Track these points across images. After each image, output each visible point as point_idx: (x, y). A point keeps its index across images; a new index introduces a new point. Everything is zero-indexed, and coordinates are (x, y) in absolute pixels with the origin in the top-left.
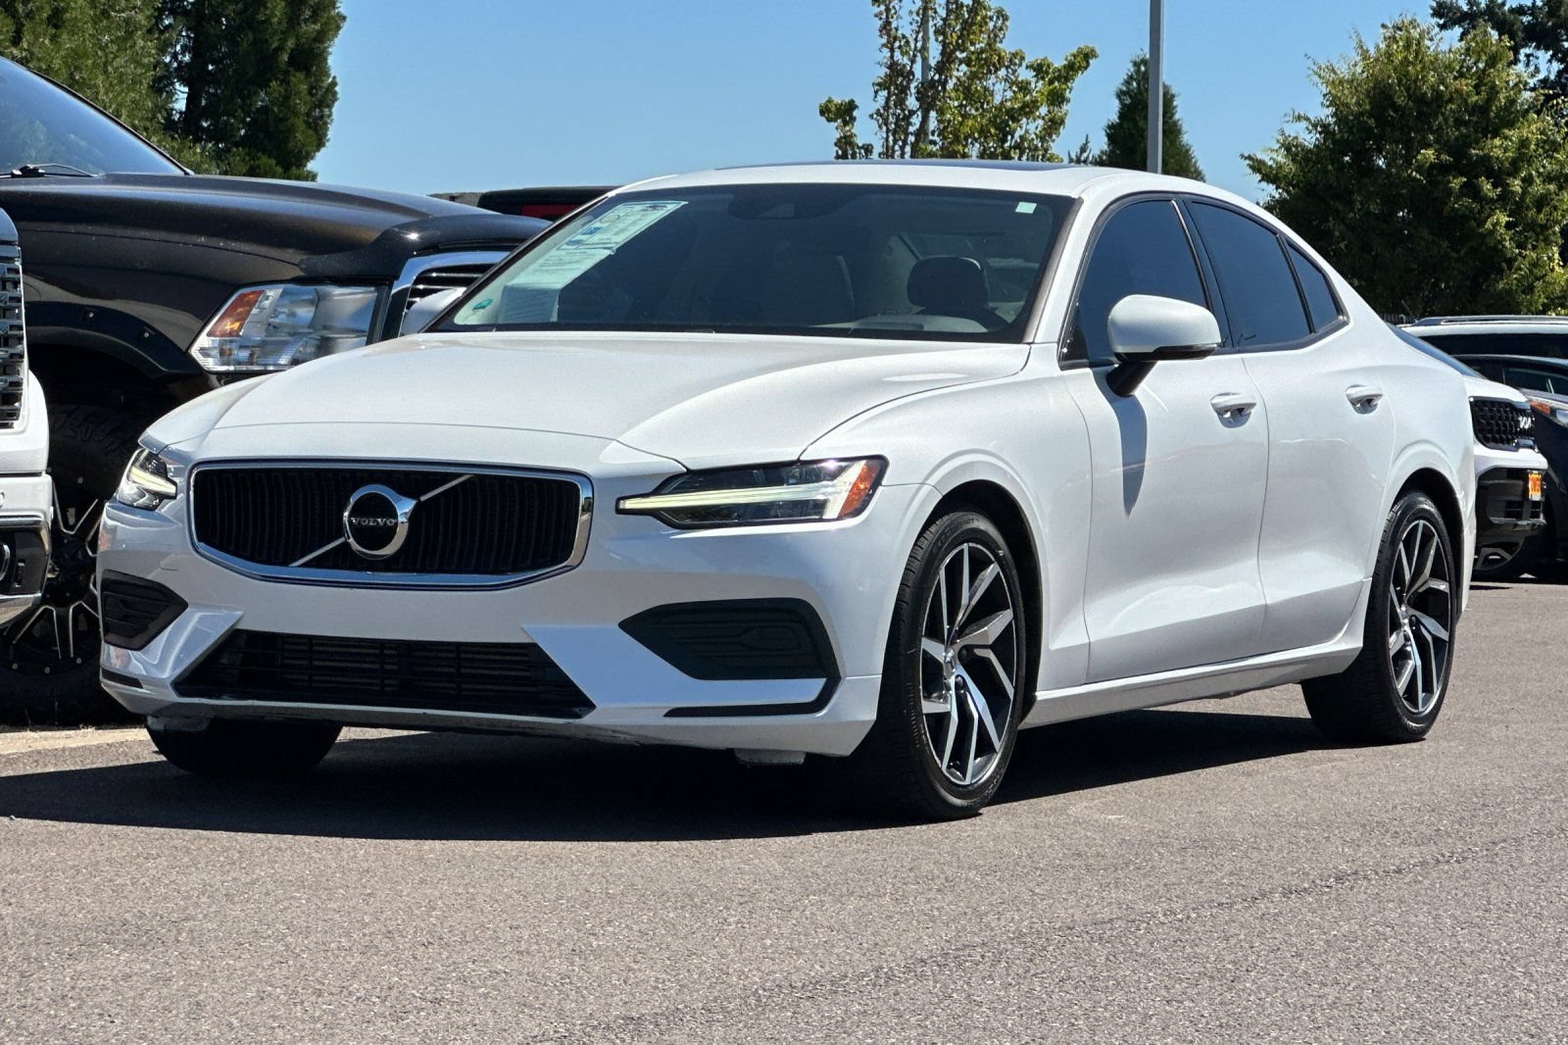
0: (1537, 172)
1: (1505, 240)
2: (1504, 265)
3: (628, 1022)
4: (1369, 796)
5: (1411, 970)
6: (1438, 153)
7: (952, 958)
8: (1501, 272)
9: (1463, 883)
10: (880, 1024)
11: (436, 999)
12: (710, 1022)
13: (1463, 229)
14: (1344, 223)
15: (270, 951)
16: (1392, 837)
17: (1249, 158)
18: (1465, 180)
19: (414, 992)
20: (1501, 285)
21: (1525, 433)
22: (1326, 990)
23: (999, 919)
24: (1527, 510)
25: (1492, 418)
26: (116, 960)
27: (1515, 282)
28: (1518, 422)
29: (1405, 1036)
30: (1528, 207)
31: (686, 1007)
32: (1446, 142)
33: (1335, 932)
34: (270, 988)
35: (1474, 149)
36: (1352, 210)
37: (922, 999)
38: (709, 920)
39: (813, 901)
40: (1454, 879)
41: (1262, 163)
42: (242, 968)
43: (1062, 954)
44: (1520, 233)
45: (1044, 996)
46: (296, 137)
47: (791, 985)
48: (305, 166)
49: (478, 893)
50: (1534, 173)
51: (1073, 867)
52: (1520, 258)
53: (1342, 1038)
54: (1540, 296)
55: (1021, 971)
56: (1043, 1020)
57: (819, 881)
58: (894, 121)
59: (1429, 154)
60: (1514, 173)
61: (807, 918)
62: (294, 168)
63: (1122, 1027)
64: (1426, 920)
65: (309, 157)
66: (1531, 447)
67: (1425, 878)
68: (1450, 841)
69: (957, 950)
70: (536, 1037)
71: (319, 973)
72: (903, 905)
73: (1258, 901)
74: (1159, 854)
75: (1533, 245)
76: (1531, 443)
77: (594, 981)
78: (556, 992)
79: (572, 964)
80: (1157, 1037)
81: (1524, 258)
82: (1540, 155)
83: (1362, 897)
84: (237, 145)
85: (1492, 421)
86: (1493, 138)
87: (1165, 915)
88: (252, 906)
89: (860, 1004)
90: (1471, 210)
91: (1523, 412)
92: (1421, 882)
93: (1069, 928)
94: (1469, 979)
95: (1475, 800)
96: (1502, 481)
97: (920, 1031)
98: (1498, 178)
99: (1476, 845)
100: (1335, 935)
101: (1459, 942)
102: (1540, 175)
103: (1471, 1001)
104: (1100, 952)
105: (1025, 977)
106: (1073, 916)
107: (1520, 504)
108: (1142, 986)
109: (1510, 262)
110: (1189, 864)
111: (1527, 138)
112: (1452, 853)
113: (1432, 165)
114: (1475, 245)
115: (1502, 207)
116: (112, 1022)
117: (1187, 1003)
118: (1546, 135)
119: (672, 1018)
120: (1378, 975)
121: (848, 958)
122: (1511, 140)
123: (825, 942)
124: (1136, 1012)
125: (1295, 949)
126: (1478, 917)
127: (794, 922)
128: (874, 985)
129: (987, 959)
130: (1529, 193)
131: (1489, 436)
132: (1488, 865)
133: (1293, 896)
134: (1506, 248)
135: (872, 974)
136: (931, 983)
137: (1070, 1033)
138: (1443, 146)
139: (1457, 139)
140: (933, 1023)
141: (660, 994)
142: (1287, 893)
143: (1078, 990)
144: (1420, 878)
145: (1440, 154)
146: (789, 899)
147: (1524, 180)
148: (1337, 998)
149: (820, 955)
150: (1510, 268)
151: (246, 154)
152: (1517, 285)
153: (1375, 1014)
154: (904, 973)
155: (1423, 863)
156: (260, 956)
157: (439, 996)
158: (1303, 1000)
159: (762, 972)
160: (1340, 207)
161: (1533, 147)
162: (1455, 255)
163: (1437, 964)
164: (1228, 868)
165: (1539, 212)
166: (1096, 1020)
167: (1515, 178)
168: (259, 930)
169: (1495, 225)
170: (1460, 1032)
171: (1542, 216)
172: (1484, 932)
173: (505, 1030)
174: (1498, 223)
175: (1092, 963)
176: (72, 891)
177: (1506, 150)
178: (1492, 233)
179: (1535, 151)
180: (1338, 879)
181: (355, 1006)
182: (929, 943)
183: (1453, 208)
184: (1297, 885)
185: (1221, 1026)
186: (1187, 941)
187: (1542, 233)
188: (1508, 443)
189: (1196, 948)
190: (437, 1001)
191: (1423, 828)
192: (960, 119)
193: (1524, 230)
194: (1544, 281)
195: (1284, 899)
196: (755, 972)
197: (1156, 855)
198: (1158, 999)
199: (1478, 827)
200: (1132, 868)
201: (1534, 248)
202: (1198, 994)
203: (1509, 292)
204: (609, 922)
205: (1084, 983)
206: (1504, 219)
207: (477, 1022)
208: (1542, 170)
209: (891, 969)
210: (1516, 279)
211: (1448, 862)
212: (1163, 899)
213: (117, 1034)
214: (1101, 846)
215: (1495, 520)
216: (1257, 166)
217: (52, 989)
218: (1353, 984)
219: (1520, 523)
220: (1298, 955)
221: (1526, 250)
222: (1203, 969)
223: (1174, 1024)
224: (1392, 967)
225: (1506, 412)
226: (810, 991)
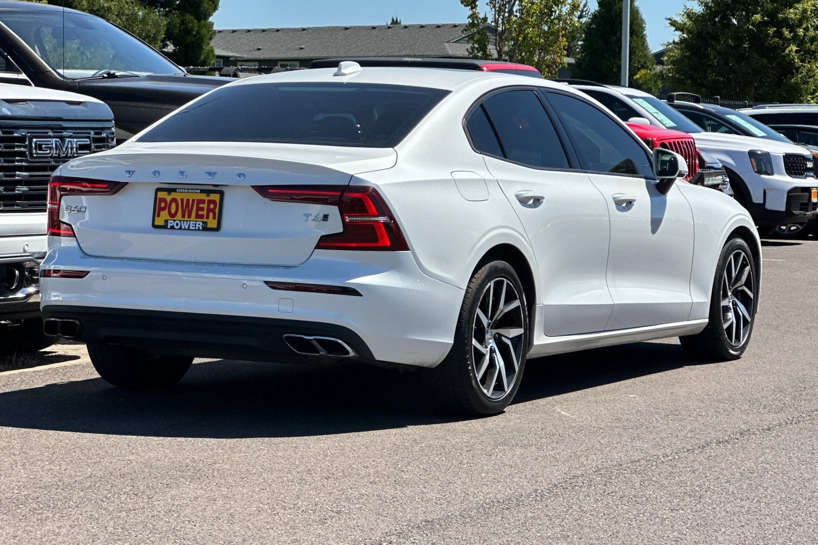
0: (811, 25)
1: (795, 59)
2: (794, 71)
3: (427, 523)
4: (750, 382)
5: (782, 490)
6: (763, 16)
7: (569, 484)
8: (792, 74)
9: (800, 436)
10: (542, 524)
11: (338, 511)
12: (465, 523)
13: (774, 53)
14: (716, 51)
15: (257, 482)
16: (764, 408)
17: (670, 19)
18: (776, 29)
19: (327, 507)
20: (793, 81)
21: (809, 170)
22: (744, 503)
23: (587, 459)
24: (810, 207)
25: (794, 163)
26: (189, 489)
27: (799, 79)
28: (807, 164)
29: (783, 530)
30: (806, 42)
31: (452, 514)
32: (767, 11)
33: (744, 468)
34: (261, 505)
35: (780, 14)
36: (719, 44)
37: (560, 509)
38: (454, 461)
39: (500, 449)
40: (795, 434)
41: (675, 21)
42: (246, 493)
43: (619, 481)
44: (803, 55)
45: (614, 507)
46: (203, 5)
47: (498, 501)
48: (208, 19)
49: (345, 446)
50: (809, 25)
51: (617, 427)
52: (802, 67)
53: (754, 532)
54: (812, 86)
55: (601, 492)
56: (616, 522)
57: (501, 437)
58: (498, 6)
59: (758, 17)
60: (800, 26)
61: (499, 460)
62: (203, 20)
63: (653, 525)
64: (785, 460)
65: (210, 15)
66: (813, 177)
67: (782, 434)
68: (791, 410)
69: (570, 479)
70: (387, 533)
71: (282, 496)
72: (542, 452)
73: (705, 448)
74: (656, 419)
75: (809, 61)
76: (813, 174)
77: (408, 499)
78: (392, 506)
79: (396, 489)
80: (670, 532)
81: (804, 67)
82: (813, 17)
83: (754, 445)
84: (175, 9)
85: (794, 165)
86: (790, 8)
87: (663, 456)
88: (243, 455)
89: (531, 512)
90: (779, 44)
91: (809, 160)
92: (780, 436)
93: (620, 465)
94: (809, 496)
95: (800, 384)
96: (799, 194)
97: (561, 528)
98: (792, 28)
99: (803, 413)
100: (744, 470)
101: (802, 474)
102: (812, 26)
103: (811, 509)
104: (636, 479)
105: (604, 496)
106: (621, 457)
107: (807, 204)
108: (658, 501)
109: (797, 69)
110: (671, 426)
111: (806, 8)
112: (793, 418)
113: (760, 22)
114: (780, 61)
115: (793, 42)
116: (195, 526)
117: (680, 511)
118: (815, 7)
119: (447, 521)
120: (767, 494)
121: (521, 484)
122: (798, 10)
123: (510, 475)
124: (658, 517)
125: (726, 478)
126: (809, 457)
127: (493, 462)
128: (536, 501)
129: (585, 485)
130: (807, 35)
131: (793, 171)
132: (810, 425)
133: (721, 445)
134: (795, 62)
135: (533, 494)
136: (562, 499)
137: (629, 530)
138: (765, 13)
139: (772, 9)
140: (566, 523)
141: (439, 507)
142: (718, 443)
143: (630, 503)
144: (780, 434)
145: (763, 17)
146: (489, 448)
147: (804, 29)
148: (749, 508)
149: (508, 482)
150: (797, 72)
151: (180, 14)
152: (801, 80)
153: (768, 517)
154: (548, 493)
155: (780, 425)
156: (253, 485)
157: (339, 509)
158: (734, 509)
159: (484, 493)
160: (714, 43)
161: (809, 13)
162: (770, 66)
163: (793, 487)
164: (689, 428)
165: (812, 45)
166: (640, 521)
167: (800, 28)
168: (249, 470)
169: (790, 52)
170: (808, 527)
171: (813, 46)
172: (813, 467)
173: (373, 529)
174: (792, 50)
175: (633, 487)
176: (159, 446)
177: (796, 14)
178: (788, 55)
179: (810, 15)
180: (741, 434)
181: (302, 515)
182: (557, 474)
183: (769, 44)
184: (722, 438)
185: (698, 525)
186: (676, 472)
187: (813, 54)
188: (802, 175)
189: (680, 477)
190: (339, 512)
191: (777, 402)
192: (530, 5)
193: (805, 54)
194: (814, 79)
195: (717, 447)
196: (480, 493)
197: (654, 419)
198: (667, 509)
199: (803, 402)
200: (644, 427)
201: (809, 62)
202: (685, 505)
203: (796, 84)
204: (409, 463)
205: (632, 499)
206: (795, 48)
207: (359, 524)
208: (813, 24)
209: (542, 491)
210: (800, 77)
211: (791, 423)
212: (661, 447)
213: (199, 533)
214: (628, 414)
215: (795, 212)
216: (673, 23)
217: (164, 506)
218: (756, 500)
219: (807, 213)
220: (728, 481)
221: (805, 63)
222: (685, 491)
223: (677, 524)
224: (773, 489)
225: (801, 160)
226: (507, 505)
